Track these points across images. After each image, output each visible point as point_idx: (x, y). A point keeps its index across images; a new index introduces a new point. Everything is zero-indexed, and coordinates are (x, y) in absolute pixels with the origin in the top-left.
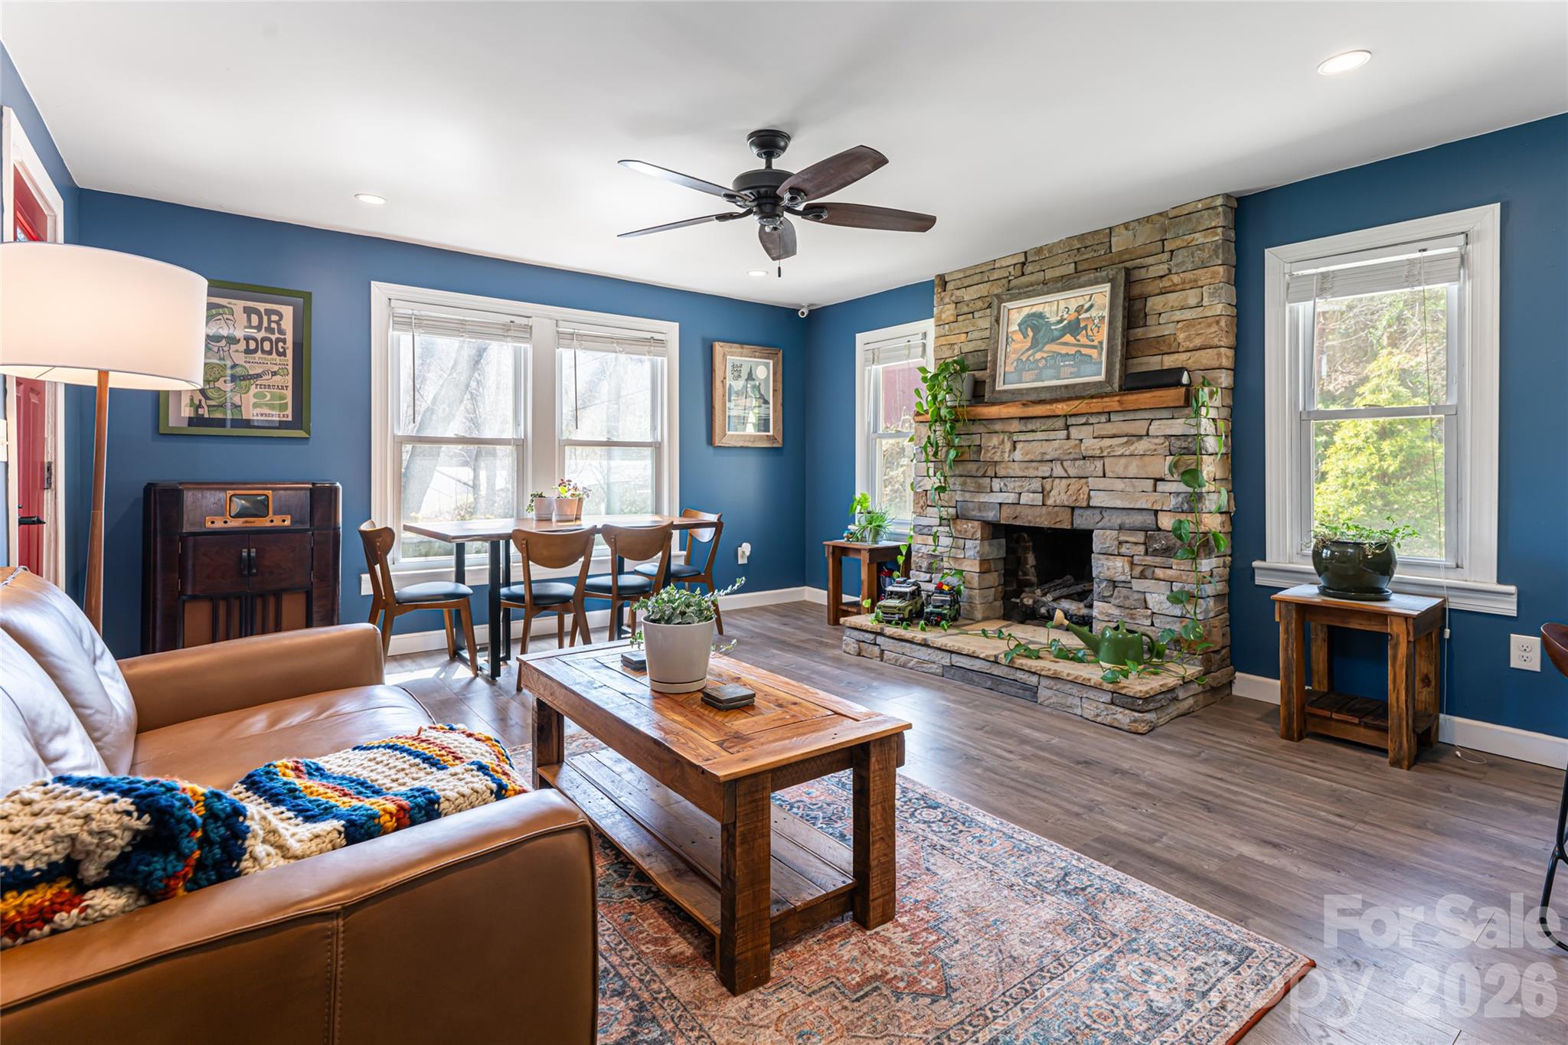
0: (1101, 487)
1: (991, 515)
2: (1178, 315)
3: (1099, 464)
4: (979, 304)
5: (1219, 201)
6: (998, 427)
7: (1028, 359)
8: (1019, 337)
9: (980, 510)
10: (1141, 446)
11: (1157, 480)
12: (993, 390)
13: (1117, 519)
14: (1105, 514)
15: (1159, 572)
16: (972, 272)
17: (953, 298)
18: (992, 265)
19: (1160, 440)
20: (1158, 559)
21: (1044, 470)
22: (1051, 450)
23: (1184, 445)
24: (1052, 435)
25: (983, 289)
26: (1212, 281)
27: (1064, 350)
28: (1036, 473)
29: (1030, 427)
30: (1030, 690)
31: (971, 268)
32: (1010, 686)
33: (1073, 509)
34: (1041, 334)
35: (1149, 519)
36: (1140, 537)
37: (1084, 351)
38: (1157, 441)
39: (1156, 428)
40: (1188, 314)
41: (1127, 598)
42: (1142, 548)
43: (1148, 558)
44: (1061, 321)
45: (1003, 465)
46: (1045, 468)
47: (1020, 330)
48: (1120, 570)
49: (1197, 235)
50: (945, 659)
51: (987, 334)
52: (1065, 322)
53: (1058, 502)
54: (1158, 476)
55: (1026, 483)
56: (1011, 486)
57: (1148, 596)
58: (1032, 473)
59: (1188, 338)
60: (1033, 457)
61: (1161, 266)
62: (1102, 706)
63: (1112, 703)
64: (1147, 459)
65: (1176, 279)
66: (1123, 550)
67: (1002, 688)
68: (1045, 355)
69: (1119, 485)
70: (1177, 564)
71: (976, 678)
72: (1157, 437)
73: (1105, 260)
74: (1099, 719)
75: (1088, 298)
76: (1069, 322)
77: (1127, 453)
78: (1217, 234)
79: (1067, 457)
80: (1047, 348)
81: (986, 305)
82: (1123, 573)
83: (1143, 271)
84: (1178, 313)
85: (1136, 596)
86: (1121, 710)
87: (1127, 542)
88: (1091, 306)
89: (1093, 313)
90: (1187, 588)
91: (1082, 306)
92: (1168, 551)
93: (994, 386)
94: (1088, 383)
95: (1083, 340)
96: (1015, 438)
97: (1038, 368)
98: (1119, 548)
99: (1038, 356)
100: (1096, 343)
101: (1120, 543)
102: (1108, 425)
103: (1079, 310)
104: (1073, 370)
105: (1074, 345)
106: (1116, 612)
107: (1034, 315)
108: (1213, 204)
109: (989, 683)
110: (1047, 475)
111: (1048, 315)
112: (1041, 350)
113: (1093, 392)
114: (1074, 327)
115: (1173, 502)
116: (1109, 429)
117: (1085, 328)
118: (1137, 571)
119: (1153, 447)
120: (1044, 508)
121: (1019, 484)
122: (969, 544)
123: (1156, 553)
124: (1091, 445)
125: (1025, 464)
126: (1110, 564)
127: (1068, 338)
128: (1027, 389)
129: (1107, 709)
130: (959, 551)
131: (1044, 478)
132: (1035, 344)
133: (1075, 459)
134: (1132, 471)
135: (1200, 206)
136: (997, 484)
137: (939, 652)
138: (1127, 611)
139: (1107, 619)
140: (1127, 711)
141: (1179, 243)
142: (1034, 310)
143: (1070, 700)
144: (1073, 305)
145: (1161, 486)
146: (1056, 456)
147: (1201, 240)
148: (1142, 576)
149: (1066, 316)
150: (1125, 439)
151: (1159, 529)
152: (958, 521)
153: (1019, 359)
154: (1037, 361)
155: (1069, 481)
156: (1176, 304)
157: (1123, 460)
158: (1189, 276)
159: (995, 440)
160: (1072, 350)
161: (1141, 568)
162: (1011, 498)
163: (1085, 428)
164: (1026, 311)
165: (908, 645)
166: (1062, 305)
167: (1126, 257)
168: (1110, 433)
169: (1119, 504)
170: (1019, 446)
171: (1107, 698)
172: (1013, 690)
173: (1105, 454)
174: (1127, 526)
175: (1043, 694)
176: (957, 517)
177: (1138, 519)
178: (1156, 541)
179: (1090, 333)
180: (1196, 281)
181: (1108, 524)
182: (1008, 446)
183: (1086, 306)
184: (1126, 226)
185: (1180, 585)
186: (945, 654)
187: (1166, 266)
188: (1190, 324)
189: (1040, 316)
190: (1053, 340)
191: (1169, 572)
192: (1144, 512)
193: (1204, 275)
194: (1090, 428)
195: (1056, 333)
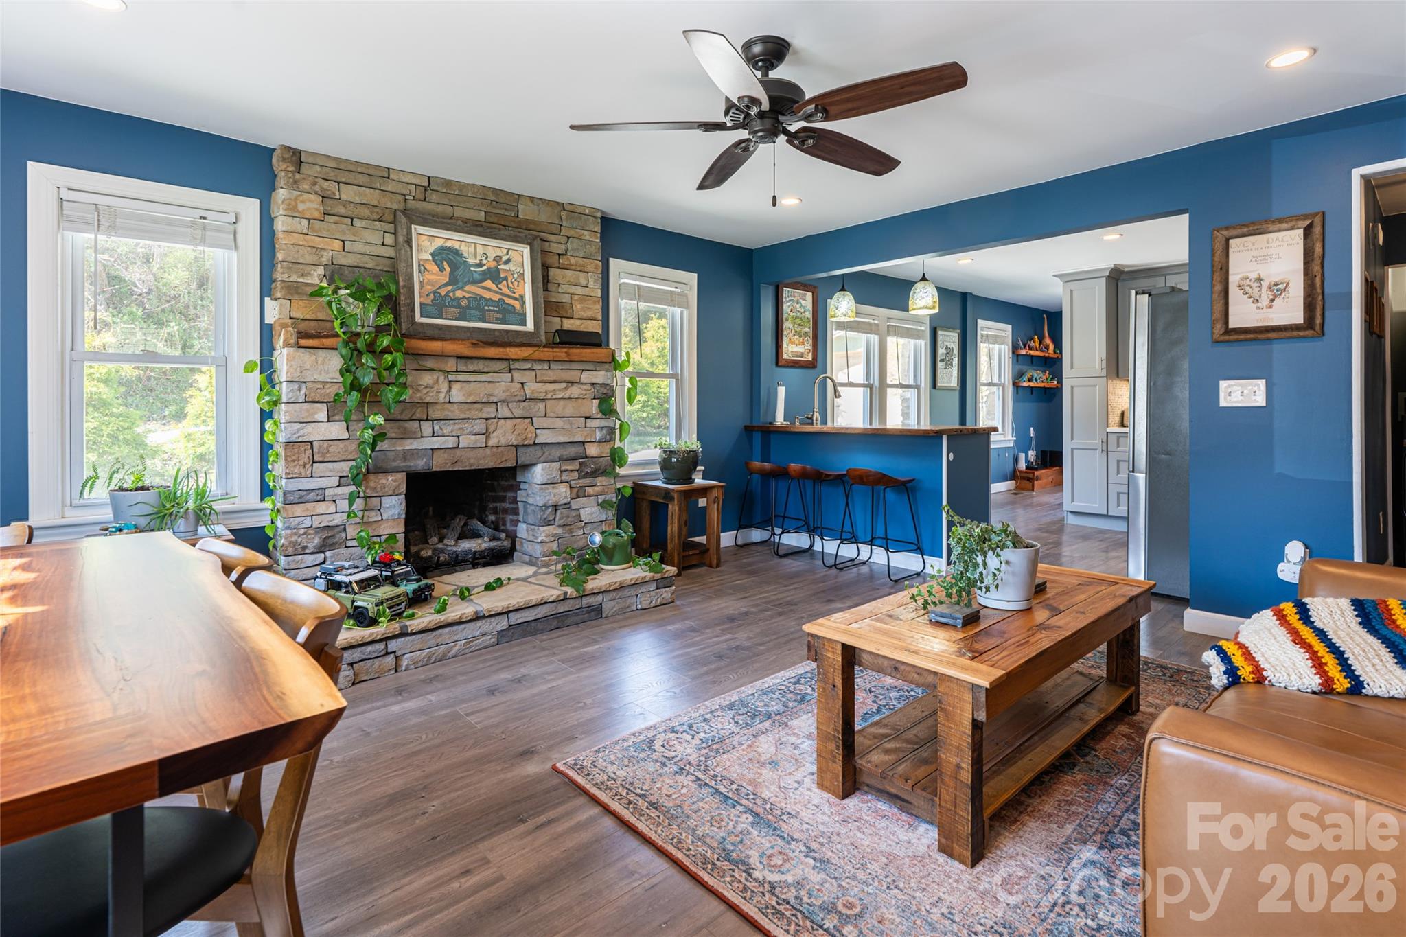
0: (545, 426)
1: (420, 464)
2: (573, 289)
3: (541, 405)
4: (365, 212)
5: (599, 215)
6: (430, 363)
7: (447, 295)
8: (433, 267)
9: (405, 459)
10: (575, 391)
11: (587, 418)
12: (413, 322)
13: (557, 453)
14: (545, 449)
15: (590, 490)
16: (352, 168)
17: (317, 188)
18: (387, 173)
19: (589, 387)
20: (588, 481)
21: (489, 411)
22: (499, 391)
23: (605, 391)
24: (496, 377)
25: (372, 196)
26: (595, 270)
27: (487, 295)
28: (480, 415)
29: (471, 368)
30: (596, 609)
31: (351, 162)
32: (577, 615)
33: (516, 447)
34: (460, 272)
35: (579, 449)
36: (576, 465)
37: (507, 300)
38: (585, 387)
39: (587, 377)
40: (579, 290)
41: (568, 517)
42: (576, 474)
43: (580, 481)
44: (480, 265)
45: (438, 407)
46: (489, 410)
47: (434, 260)
48: (564, 495)
49: (586, 232)
50: (502, 623)
51: (390, 252)
52: (485, 268)
53: (503, 442)
54: (587, 415)
55: (468, 426)
56: (447, 430)
57: (582, 511)
58: (475, 414)
59: (583, 309)
60: (477, 399)
61: (560, 246)
62: (652, 593)
63: (657, 588)
64: (580, 401)
65: (573, 260)
66: (564, 478)
67: (568, 621)
68: (467, 295)
69: (559, 423)
70: (601, 482)
71: (539, 626)
72: (586, 384)
73: (514, 222)
74: (652, 605)
75: (505, 251)
76: (489, 269)
77: (566, 396)
78: (597, 238)
79: (513, 399)
80: (468, 288)
81: (377, 217)
82: (566, 497)
83: (547, 244)
84: (573, 287)
85: (574, 513)
86: (664, 590)
87: (567, 470)
88: (508, 261)
89: (511, 266)
90: (608, 497)
91: (501, 257)
92: (594, 474)
93: (413, 317)
94: (520, 332)
95: (505, 290)
96: (451, 378)
97: (459, 306)
98: (561, 476)
99: (459, 294)
100: (517, 295)
101: (561, 472)
102: (550, 372)
103: (498, 259)
104: (498, 316)
105: (497, 293)
106: (559, 531)
107: (449, 249)
108: (595, 214)
109: (555, 624)
110: (493, 416)
111: (466, 255)
112: (461, 288)
113: (524, 340)
114: (494, 275)
115: (598, 435)
116: (551, 375)
117: (506, 278)
118: (575, 491)
119: (585, 392)
120: (487, 449)
121: (461, 426)
122: (387, 502)
123: (587, 476)
124: (532, 388)
125: (467, 406)
126: (556, 491)
127: (488, 283)
128: (457, 327)
129: (657, 594)
130: (373, 513)
131: (487, 419)
132: (453, 280)
133: (519, 401)
134: (568, 412)
135: (587, 211)
136: (426, 428)
137: (493, 619)
138: (568, 527)
139: (553, 539)
140: (667, 589)
141: (571, 233)
142: (449, 244)
143: (629, 601)
144: (492, 254)
145: (590, 423)
146: (503, 398)
147: (588, 237)
148: (578, 497)
149: (485, 262)
150: (564, 385)
151: (586, 457)
152: (372, 477)
153: (435, 292)
154: (458, 299)
155: (514, 421)
156: (572, 280)
157: (562, 402)
158: (581, 261)
159: (427, 379)
160: (496, 297)
161: (576, 489)
162: (451, 442)
163: (527, 373)
164: (439, 243)
165: (447, 630)
166: (480, 250)
167: (532, 227)
168: (552, 379)
169: (562, 439)
170: (456, 387)
171: (653, 586)
172: (578, 619)
173: (549, 397)
174: (565, 457)
175: (608, 607)
176: (368, 471)
177: (572, 451)
178: (586, 466)
179: (510, 285)
180: (584, 266)
181: (550, 458)
182: (444, 386)
183: (505, 258)
184: (532, 199)
185: (603, 496)
186: (501, 617)
187: (564, 247)
188: (584, 298)
189: (457, 253)
190: (474, 282)
191: (596, 489)
192: (576, 445)
193: (590, 265)
194: (533, 373)
195: (476, 276)
